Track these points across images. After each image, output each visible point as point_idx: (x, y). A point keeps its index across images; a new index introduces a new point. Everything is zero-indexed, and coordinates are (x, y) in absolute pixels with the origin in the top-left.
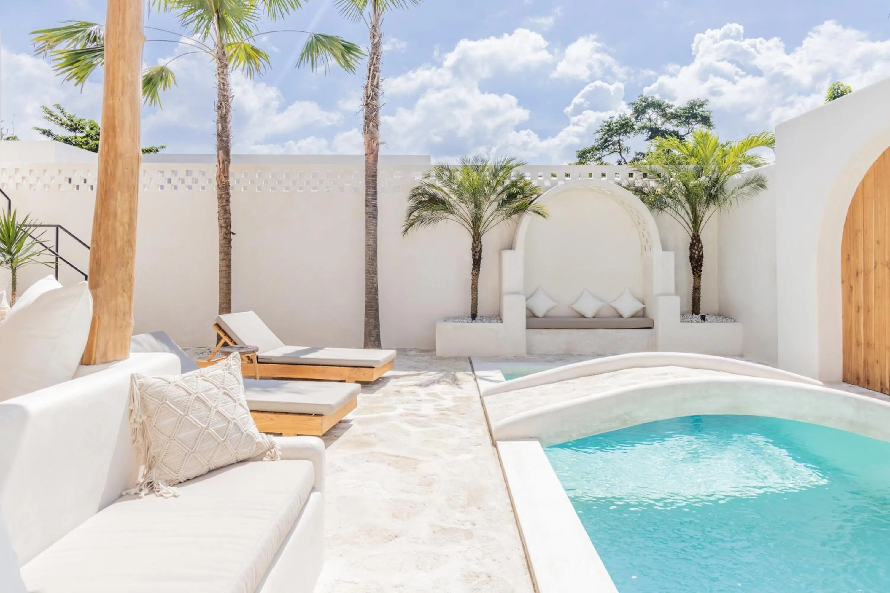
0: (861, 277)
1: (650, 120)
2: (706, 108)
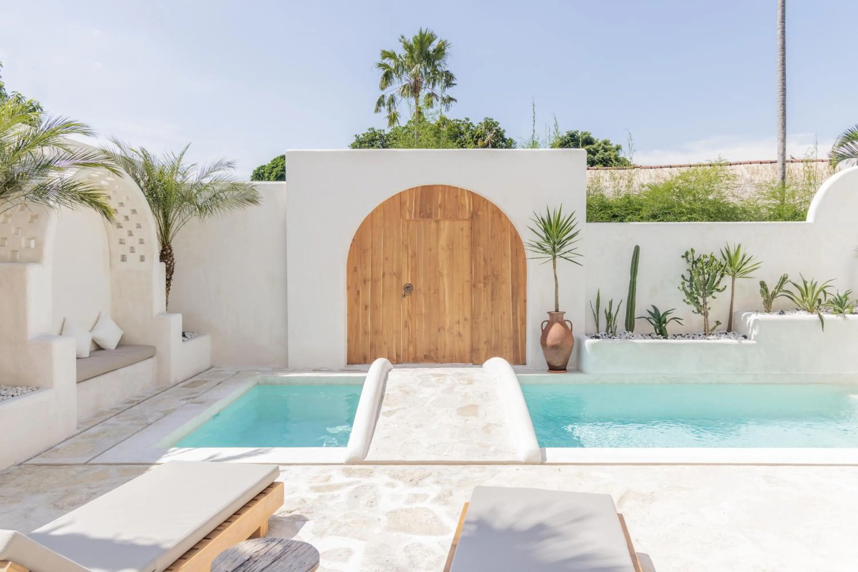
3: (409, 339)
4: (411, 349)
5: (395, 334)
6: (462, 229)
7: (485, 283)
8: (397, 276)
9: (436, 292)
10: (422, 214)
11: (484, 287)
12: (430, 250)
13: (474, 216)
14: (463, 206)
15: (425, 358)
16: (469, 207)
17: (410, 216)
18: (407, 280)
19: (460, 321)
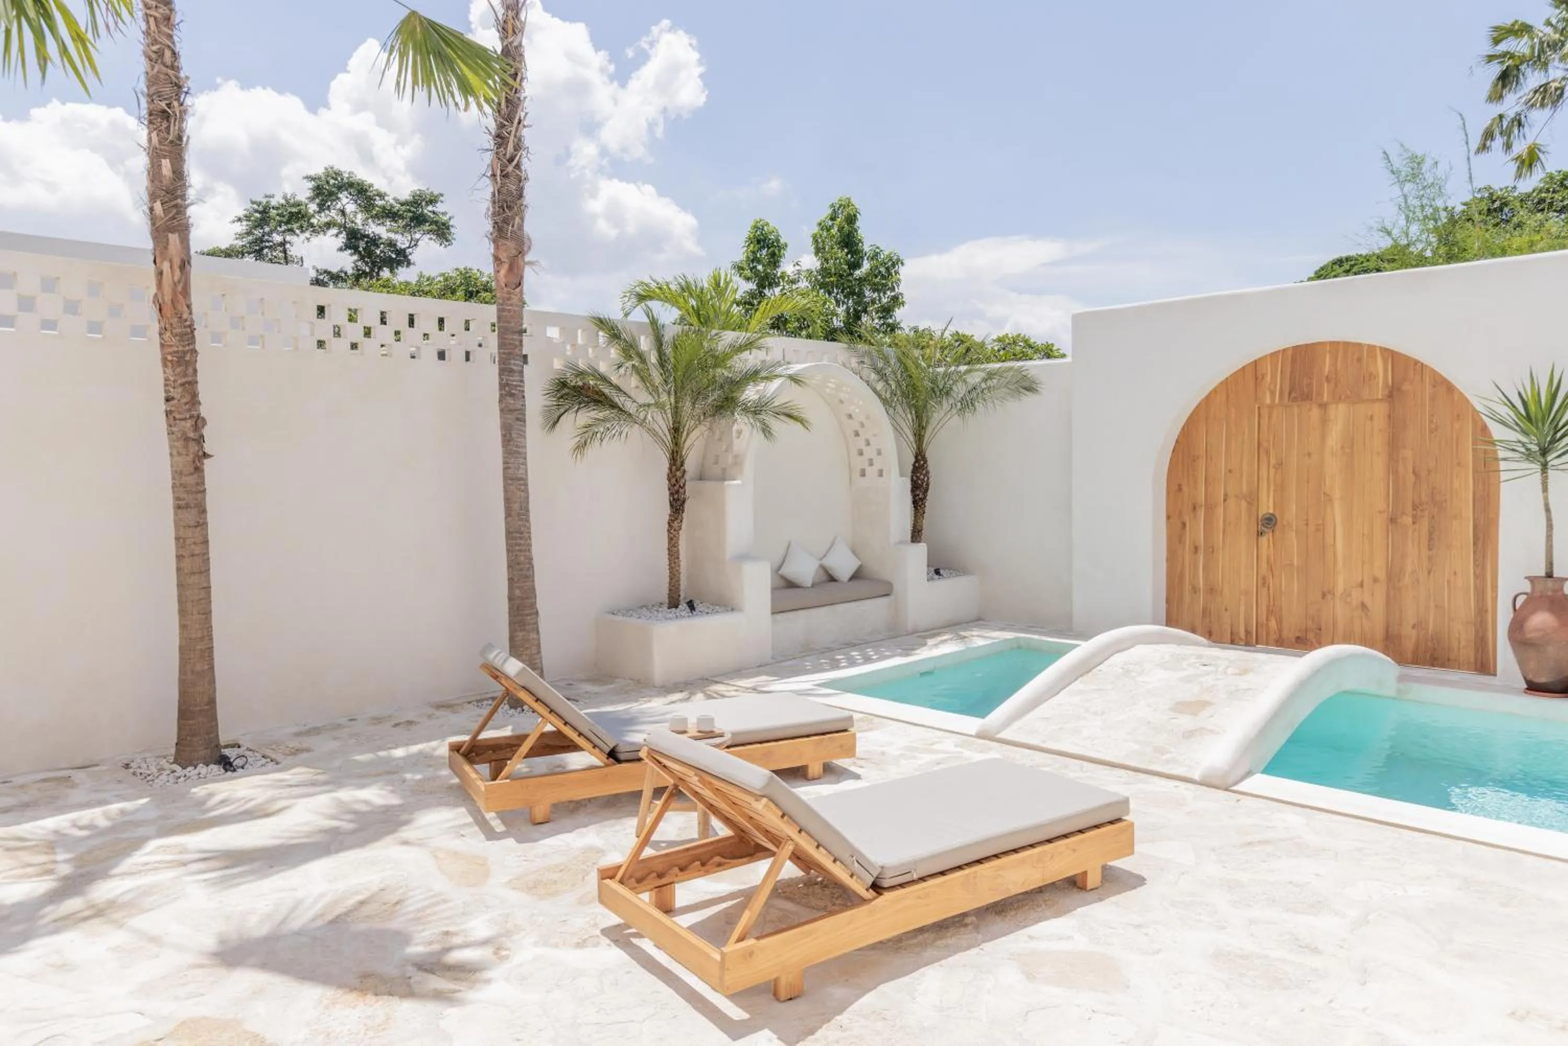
0: (1201, 514)
1: (343, 212)
2: (439, 208)
3: (1268, 606)
4: (1273, 624)
5: (1243, 598)
6: (1372, 418)
7: (1414, 517)
8: (1248, 500)
9: (1318, 530)
10: (1293, 395)
11: (1414, 523)
12: (1309, 455)
13: (1393, 393)
14: (1372, 376)
15: (1297, 642)
16: (1386, 376)
17: (1273, 400)
18: (1267, 506)
19: (1365, 584)
